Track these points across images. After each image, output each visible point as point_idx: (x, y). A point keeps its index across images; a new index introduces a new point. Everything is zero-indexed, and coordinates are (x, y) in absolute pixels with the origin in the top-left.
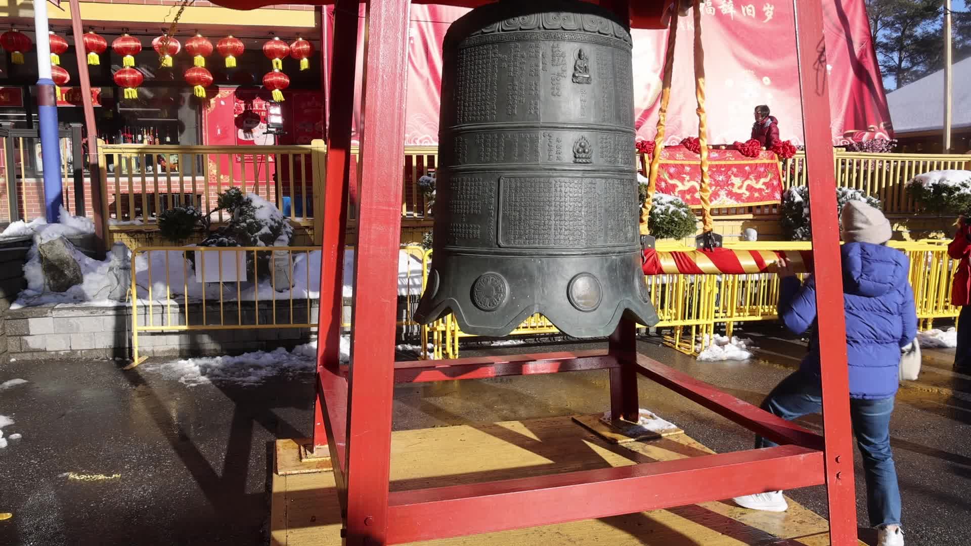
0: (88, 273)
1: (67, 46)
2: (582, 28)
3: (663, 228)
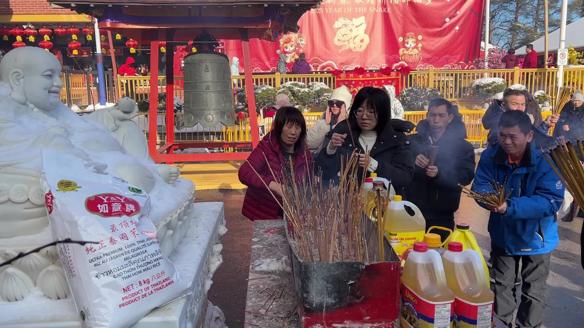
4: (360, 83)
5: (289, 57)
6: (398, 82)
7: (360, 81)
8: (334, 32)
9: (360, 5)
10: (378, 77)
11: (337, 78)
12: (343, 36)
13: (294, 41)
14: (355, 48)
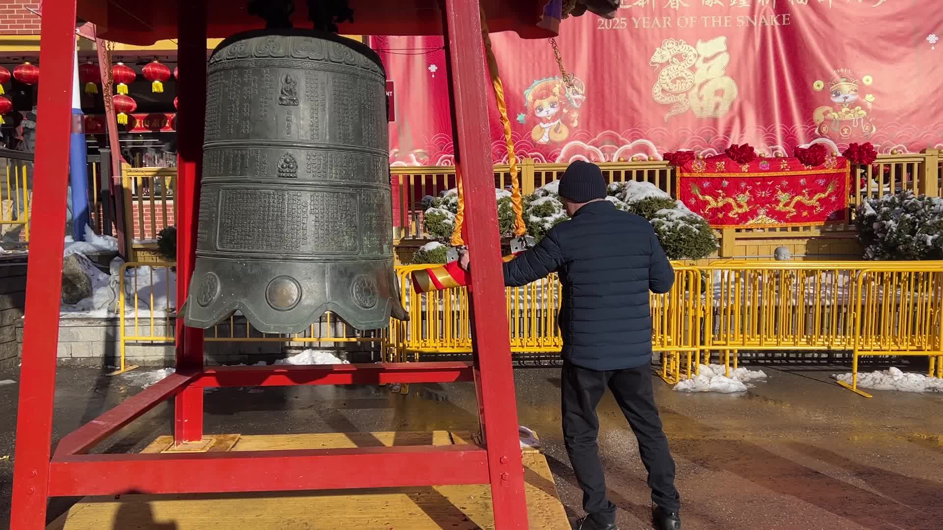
0: (98, 288)
1: (135, 75)
2: (290, 55)
3: (670, 246)
4: (743, 185)
5: (547, 130)
6: (843, 182)
7: (744, 179)
8: (655, 72)
9: (715, 10)
10: (791, 170)
11: (681, 172)
12: (674, 82)
13: (557, 93)
14: (702, 108)
